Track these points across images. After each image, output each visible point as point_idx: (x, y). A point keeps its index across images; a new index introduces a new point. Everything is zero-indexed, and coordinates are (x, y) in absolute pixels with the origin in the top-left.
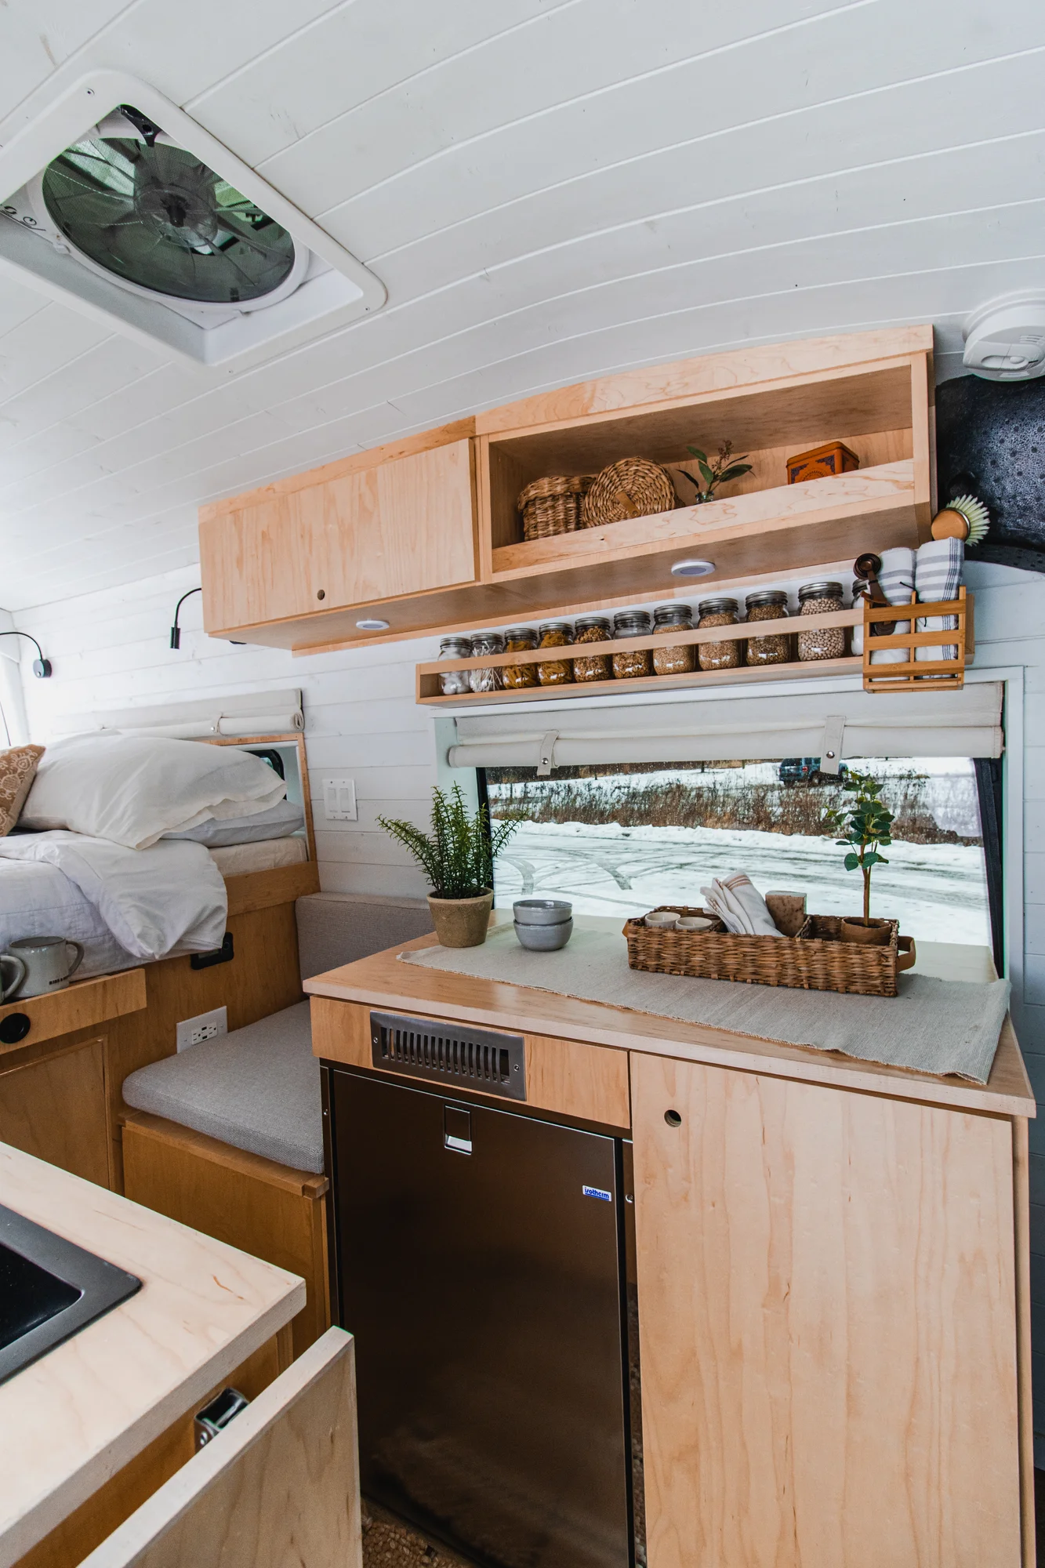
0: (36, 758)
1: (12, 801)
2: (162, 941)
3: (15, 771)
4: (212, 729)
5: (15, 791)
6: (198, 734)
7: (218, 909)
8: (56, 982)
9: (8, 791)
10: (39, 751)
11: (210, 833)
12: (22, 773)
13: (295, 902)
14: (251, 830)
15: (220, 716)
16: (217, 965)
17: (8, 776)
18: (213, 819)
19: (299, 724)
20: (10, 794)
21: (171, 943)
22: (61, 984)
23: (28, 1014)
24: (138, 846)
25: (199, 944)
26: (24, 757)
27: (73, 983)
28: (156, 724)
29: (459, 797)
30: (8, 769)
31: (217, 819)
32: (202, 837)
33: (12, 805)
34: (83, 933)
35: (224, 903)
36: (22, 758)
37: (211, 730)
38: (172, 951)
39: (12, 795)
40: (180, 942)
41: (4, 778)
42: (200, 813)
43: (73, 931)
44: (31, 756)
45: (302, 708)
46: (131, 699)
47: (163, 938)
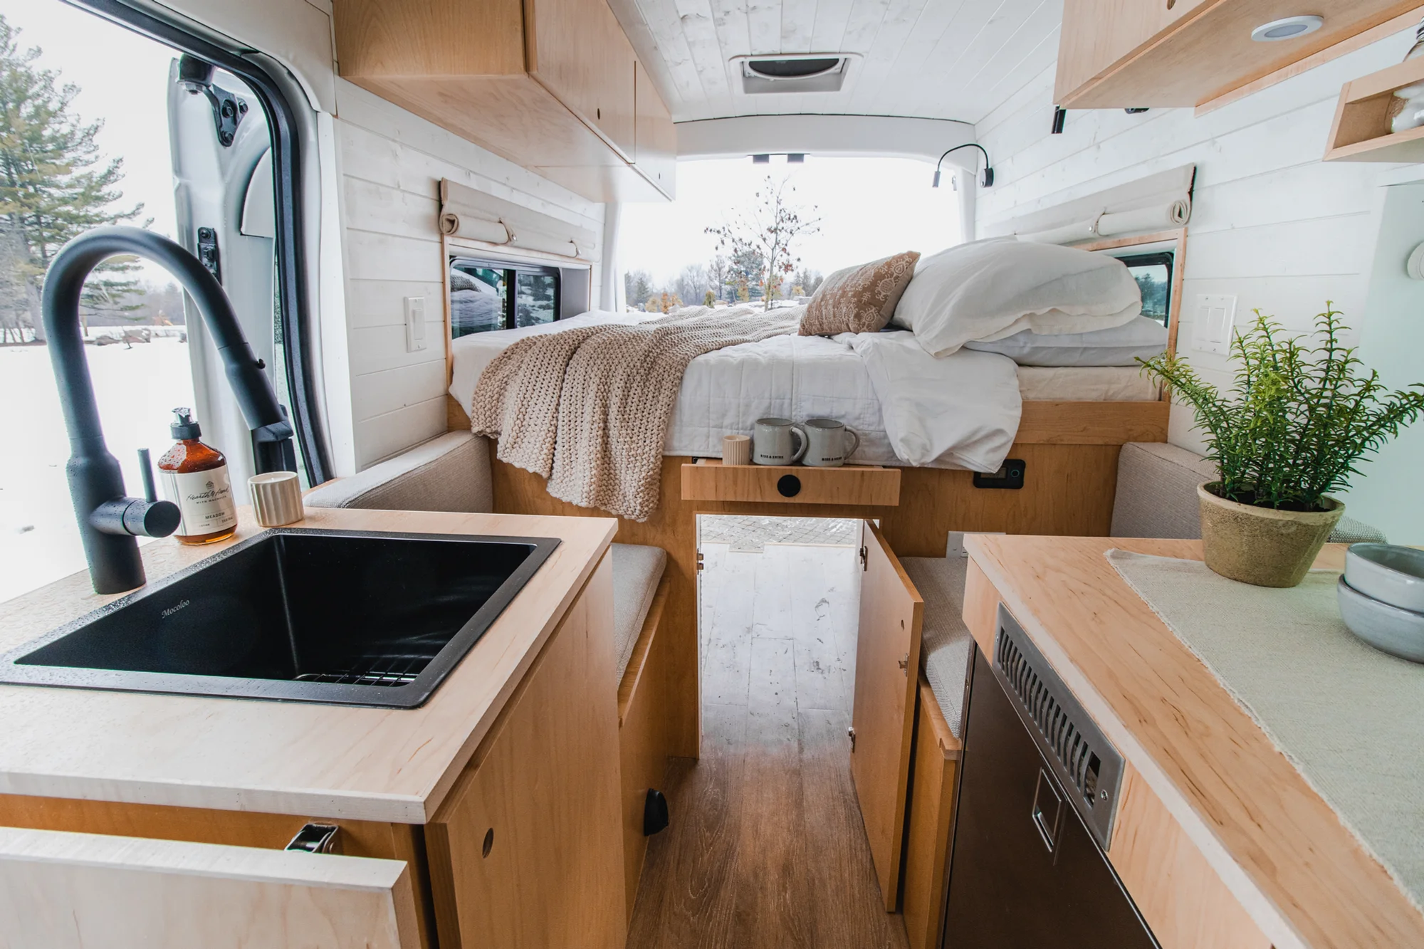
0: (910, 263)
1: (884, 302)
2: (928, 451)
3: (892, 275)
4: (1090, 229)
5: (889, 294)
6: (1074, 238)
7: (999, 432)
8: (827, 459)
9: (883, 293)
10: (914, 257)
11: (1026, 350)
12: (897, 277)
13: (1121, 446)
14: (1082, 353)
15: (1102, 212)
16: (1003, 490)
17: (886, 279)
18: (1029, 330)
19: (1180, 215)
20: (884, 296)
21: (936, 453)
22: (834, 462)
23: (799, 478)
24: (937, 354)
25: (969, 463)
26: (902, 262)
27: (845, 465)
28: (1053, 226)
29: (1330, 333)
30: (887, 273)
31: (1034, 332)
32: (1016, 353)
33: (884, 306)
34: (869, 425)
35: (1011, 429)
36: (899, 263)
37: (1088, 231)
38: (937, 460)
39: (886, 296)
40: (949, 453)
41: (883, 281)
42: (1017, 321)
43: (861, 421)
44: (907, 262)
45: (1191, 193)
46: (1039, 201)
47: (928, 447)
